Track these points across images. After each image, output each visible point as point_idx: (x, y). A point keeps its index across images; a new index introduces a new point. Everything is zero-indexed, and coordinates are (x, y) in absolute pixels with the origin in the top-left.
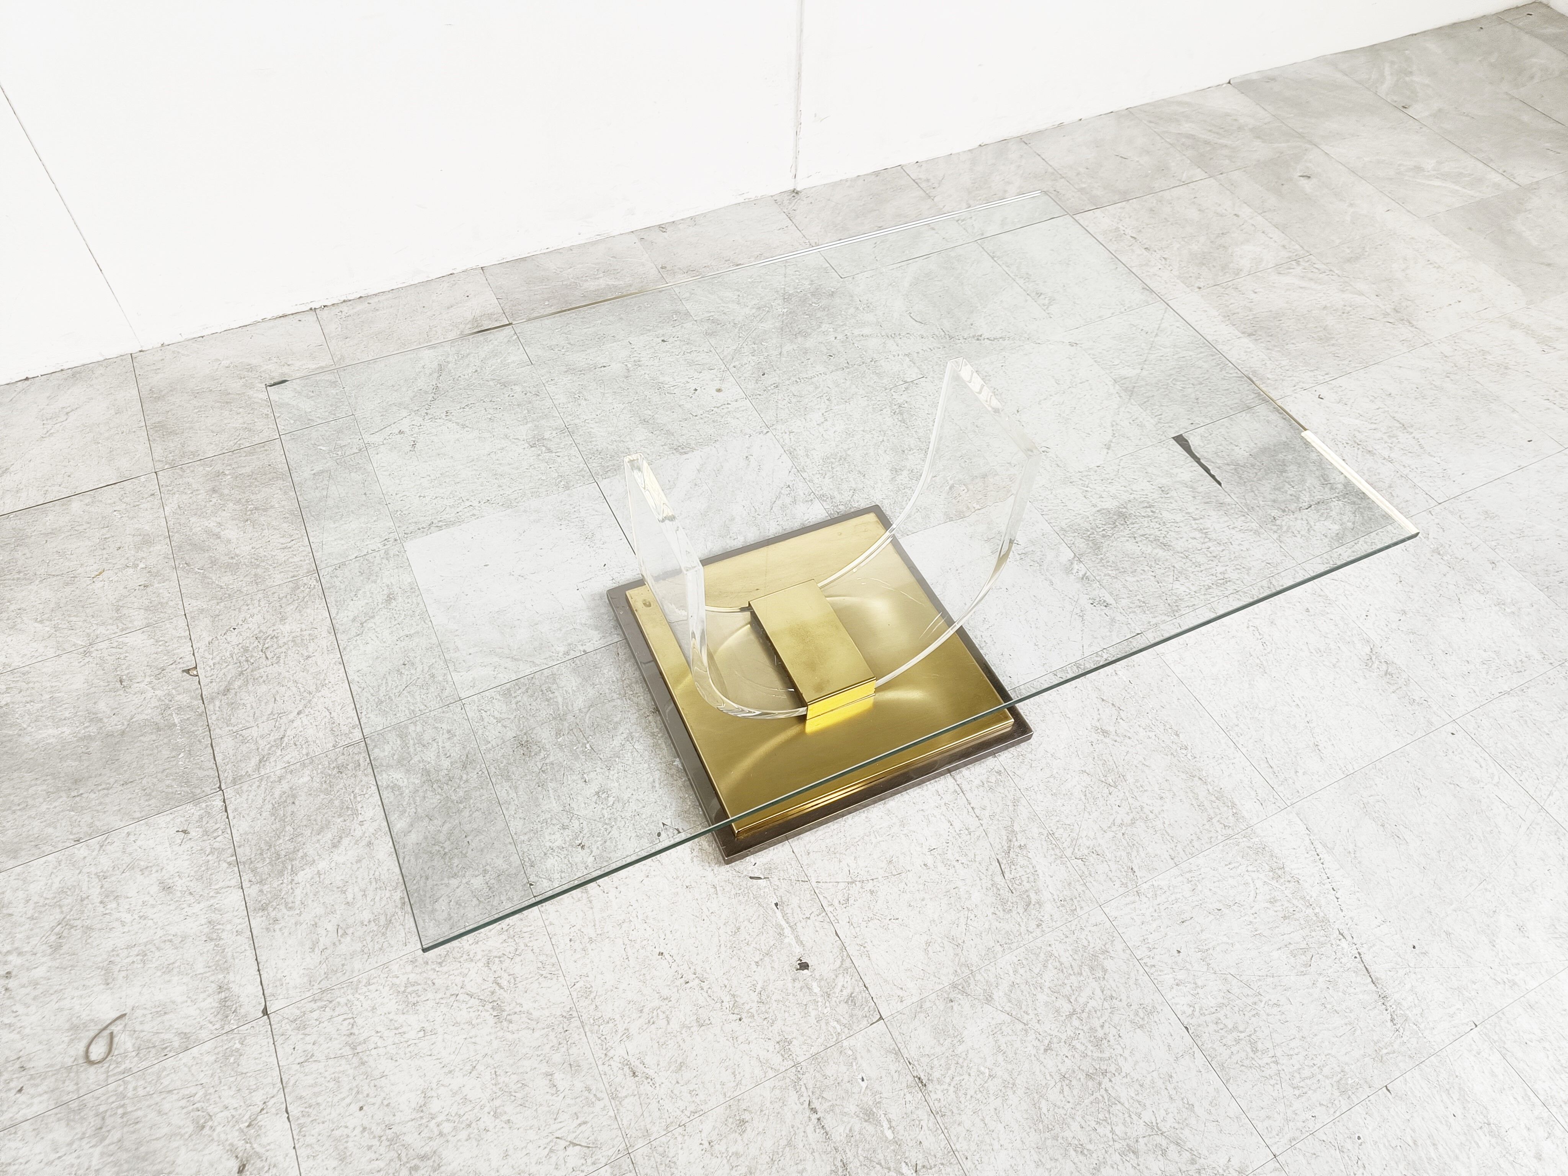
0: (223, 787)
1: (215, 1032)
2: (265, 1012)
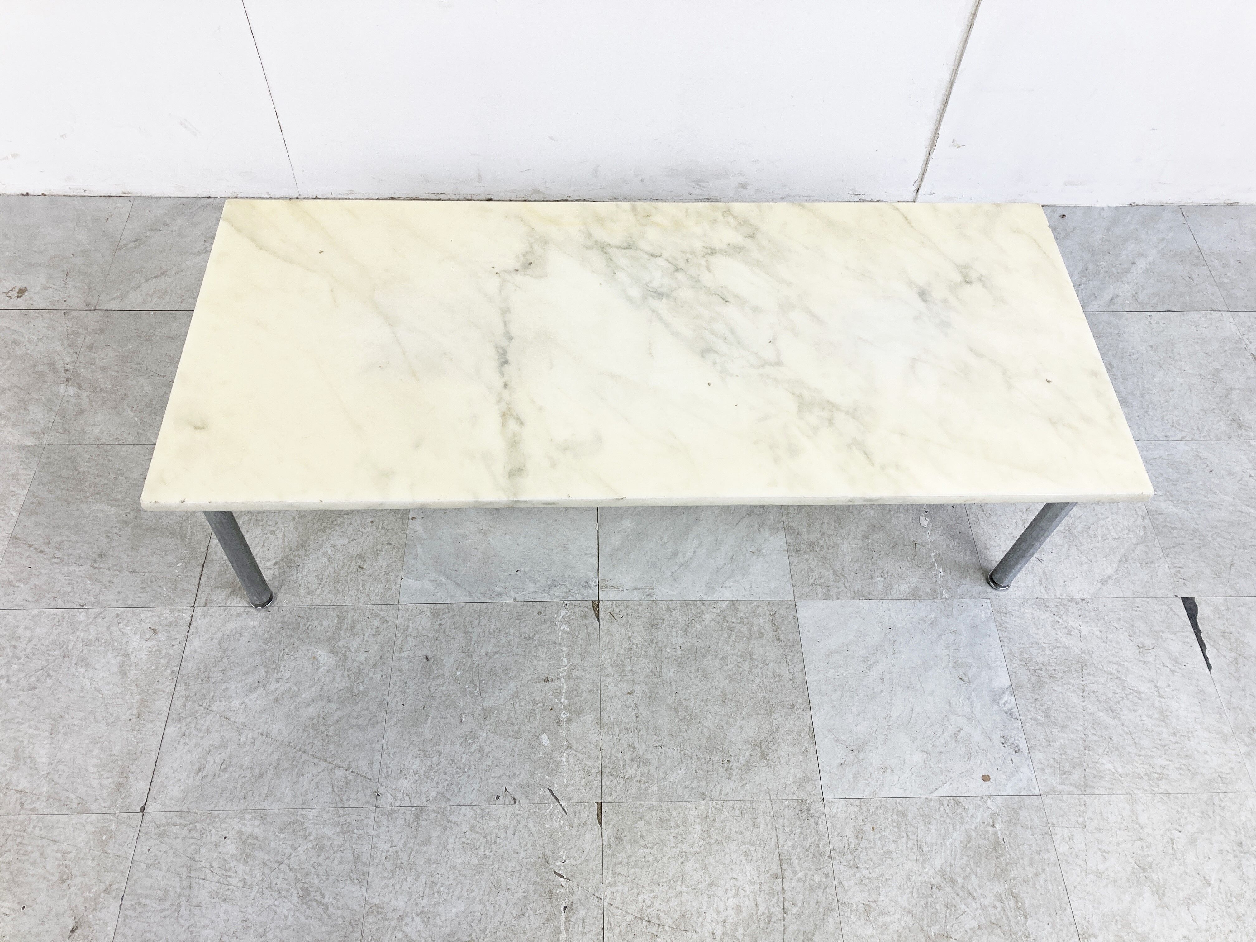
0: (196, 605)
1: (104, 809)
2: (143, 810)
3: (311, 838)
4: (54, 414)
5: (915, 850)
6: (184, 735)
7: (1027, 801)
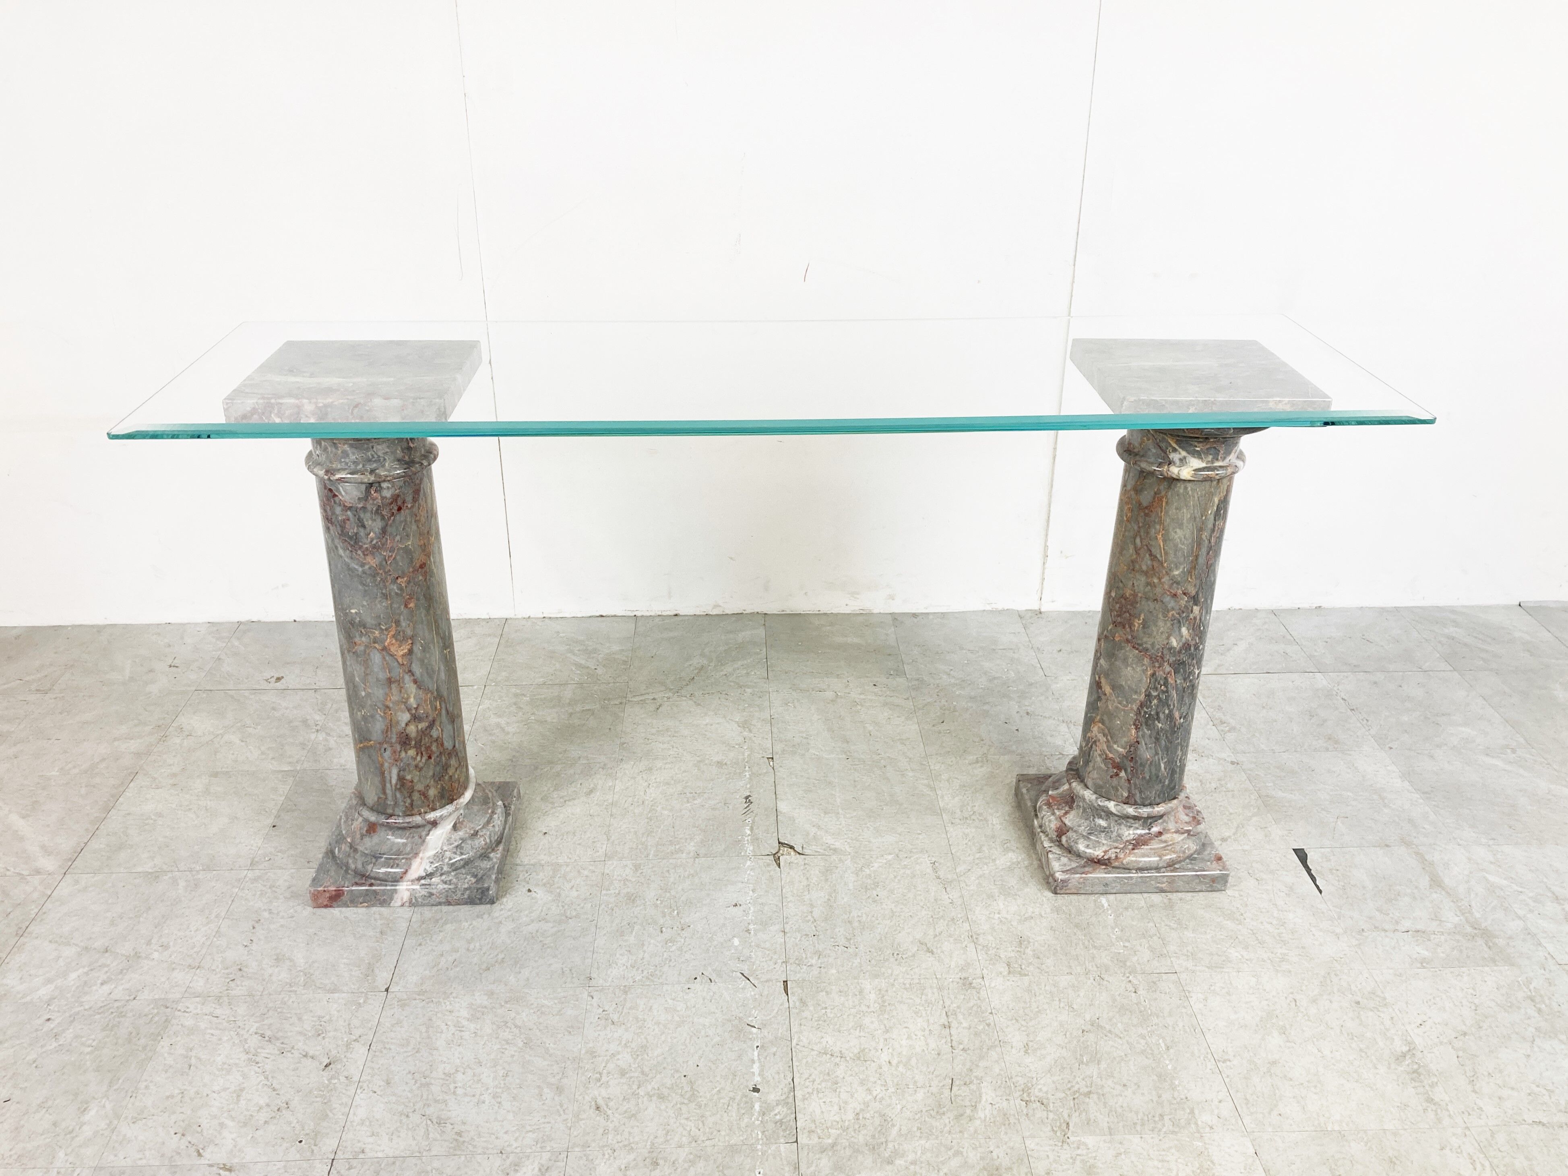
1: (353, 990)
3: (532, 1007)
4: (306, 751)
5: (1067, 1008)
6: (420, 945)
7: (1164, 976)
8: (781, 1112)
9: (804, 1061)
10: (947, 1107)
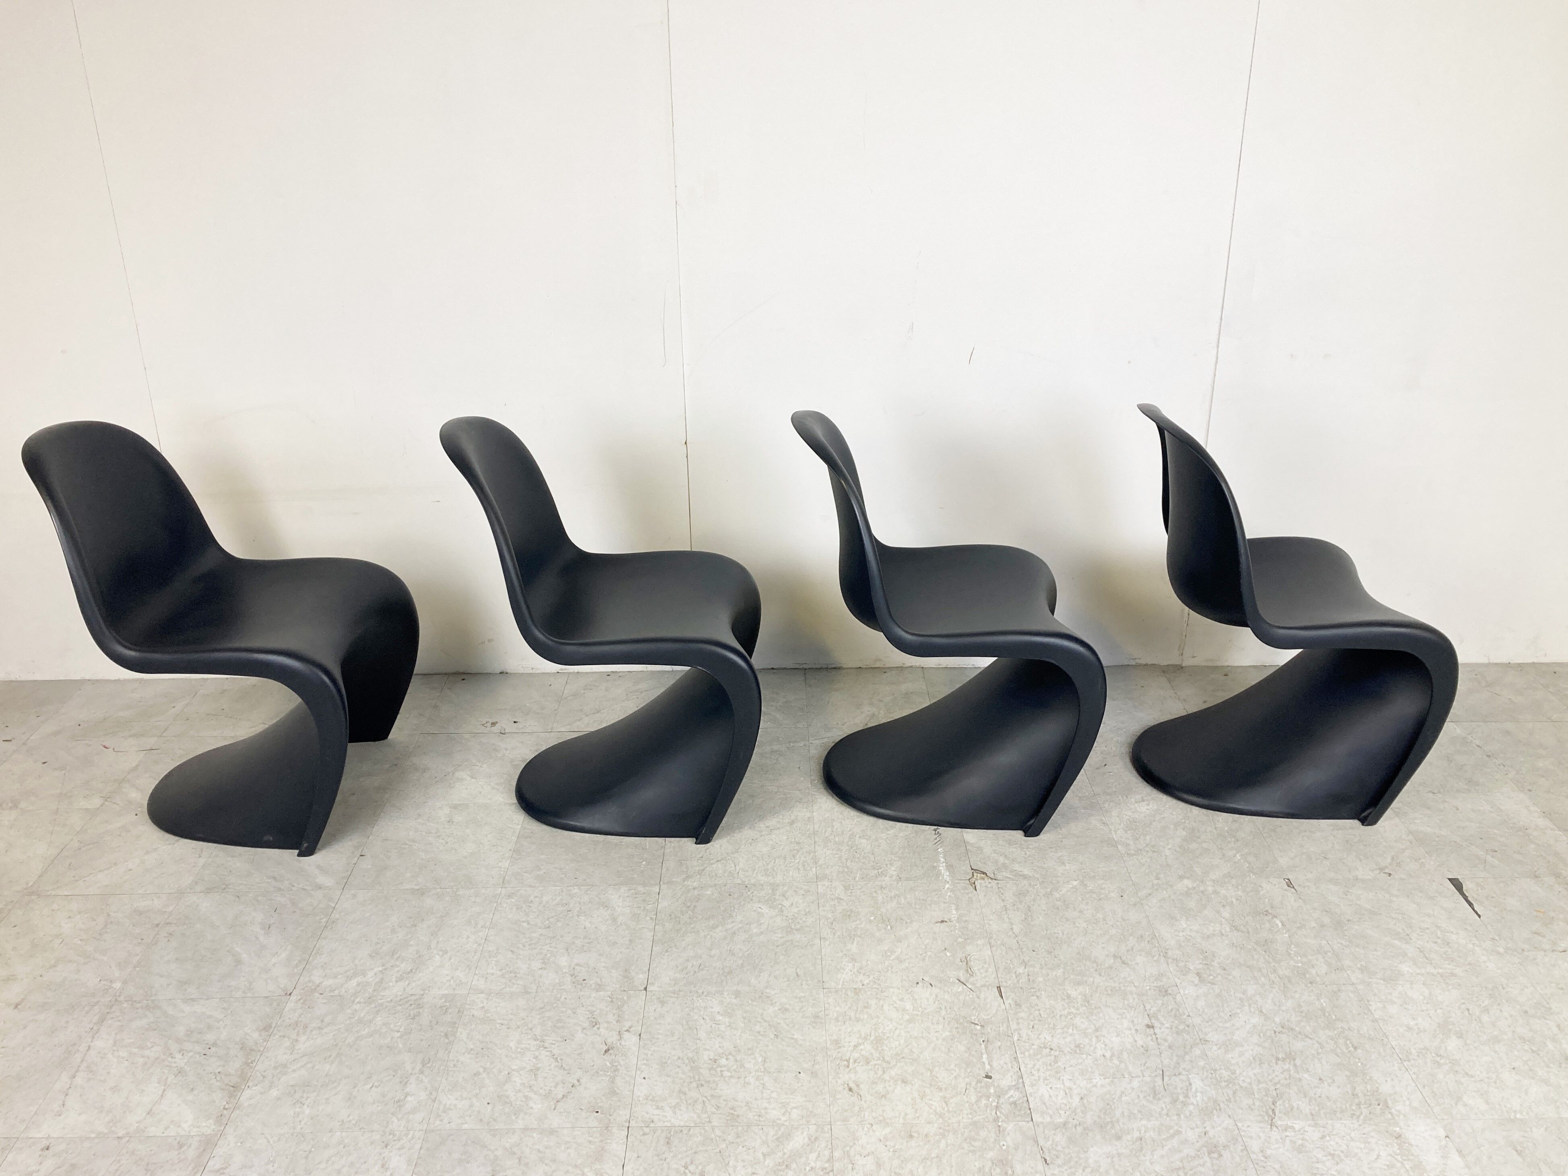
0: (661, 883)
1: (616, 989)
5: (1257, 1012)
6: (667, 951)
7: (1343, 987)
8: (1015, 1095)
9: (1027, 1054)
10: (1162, 1094)
